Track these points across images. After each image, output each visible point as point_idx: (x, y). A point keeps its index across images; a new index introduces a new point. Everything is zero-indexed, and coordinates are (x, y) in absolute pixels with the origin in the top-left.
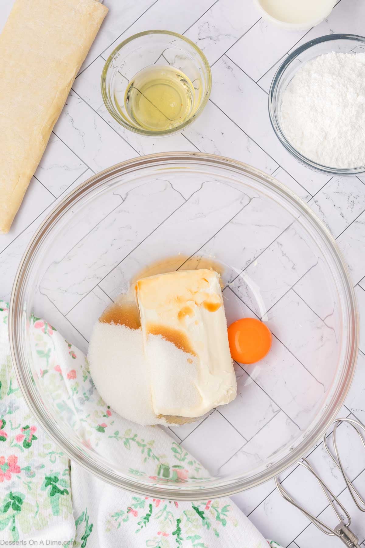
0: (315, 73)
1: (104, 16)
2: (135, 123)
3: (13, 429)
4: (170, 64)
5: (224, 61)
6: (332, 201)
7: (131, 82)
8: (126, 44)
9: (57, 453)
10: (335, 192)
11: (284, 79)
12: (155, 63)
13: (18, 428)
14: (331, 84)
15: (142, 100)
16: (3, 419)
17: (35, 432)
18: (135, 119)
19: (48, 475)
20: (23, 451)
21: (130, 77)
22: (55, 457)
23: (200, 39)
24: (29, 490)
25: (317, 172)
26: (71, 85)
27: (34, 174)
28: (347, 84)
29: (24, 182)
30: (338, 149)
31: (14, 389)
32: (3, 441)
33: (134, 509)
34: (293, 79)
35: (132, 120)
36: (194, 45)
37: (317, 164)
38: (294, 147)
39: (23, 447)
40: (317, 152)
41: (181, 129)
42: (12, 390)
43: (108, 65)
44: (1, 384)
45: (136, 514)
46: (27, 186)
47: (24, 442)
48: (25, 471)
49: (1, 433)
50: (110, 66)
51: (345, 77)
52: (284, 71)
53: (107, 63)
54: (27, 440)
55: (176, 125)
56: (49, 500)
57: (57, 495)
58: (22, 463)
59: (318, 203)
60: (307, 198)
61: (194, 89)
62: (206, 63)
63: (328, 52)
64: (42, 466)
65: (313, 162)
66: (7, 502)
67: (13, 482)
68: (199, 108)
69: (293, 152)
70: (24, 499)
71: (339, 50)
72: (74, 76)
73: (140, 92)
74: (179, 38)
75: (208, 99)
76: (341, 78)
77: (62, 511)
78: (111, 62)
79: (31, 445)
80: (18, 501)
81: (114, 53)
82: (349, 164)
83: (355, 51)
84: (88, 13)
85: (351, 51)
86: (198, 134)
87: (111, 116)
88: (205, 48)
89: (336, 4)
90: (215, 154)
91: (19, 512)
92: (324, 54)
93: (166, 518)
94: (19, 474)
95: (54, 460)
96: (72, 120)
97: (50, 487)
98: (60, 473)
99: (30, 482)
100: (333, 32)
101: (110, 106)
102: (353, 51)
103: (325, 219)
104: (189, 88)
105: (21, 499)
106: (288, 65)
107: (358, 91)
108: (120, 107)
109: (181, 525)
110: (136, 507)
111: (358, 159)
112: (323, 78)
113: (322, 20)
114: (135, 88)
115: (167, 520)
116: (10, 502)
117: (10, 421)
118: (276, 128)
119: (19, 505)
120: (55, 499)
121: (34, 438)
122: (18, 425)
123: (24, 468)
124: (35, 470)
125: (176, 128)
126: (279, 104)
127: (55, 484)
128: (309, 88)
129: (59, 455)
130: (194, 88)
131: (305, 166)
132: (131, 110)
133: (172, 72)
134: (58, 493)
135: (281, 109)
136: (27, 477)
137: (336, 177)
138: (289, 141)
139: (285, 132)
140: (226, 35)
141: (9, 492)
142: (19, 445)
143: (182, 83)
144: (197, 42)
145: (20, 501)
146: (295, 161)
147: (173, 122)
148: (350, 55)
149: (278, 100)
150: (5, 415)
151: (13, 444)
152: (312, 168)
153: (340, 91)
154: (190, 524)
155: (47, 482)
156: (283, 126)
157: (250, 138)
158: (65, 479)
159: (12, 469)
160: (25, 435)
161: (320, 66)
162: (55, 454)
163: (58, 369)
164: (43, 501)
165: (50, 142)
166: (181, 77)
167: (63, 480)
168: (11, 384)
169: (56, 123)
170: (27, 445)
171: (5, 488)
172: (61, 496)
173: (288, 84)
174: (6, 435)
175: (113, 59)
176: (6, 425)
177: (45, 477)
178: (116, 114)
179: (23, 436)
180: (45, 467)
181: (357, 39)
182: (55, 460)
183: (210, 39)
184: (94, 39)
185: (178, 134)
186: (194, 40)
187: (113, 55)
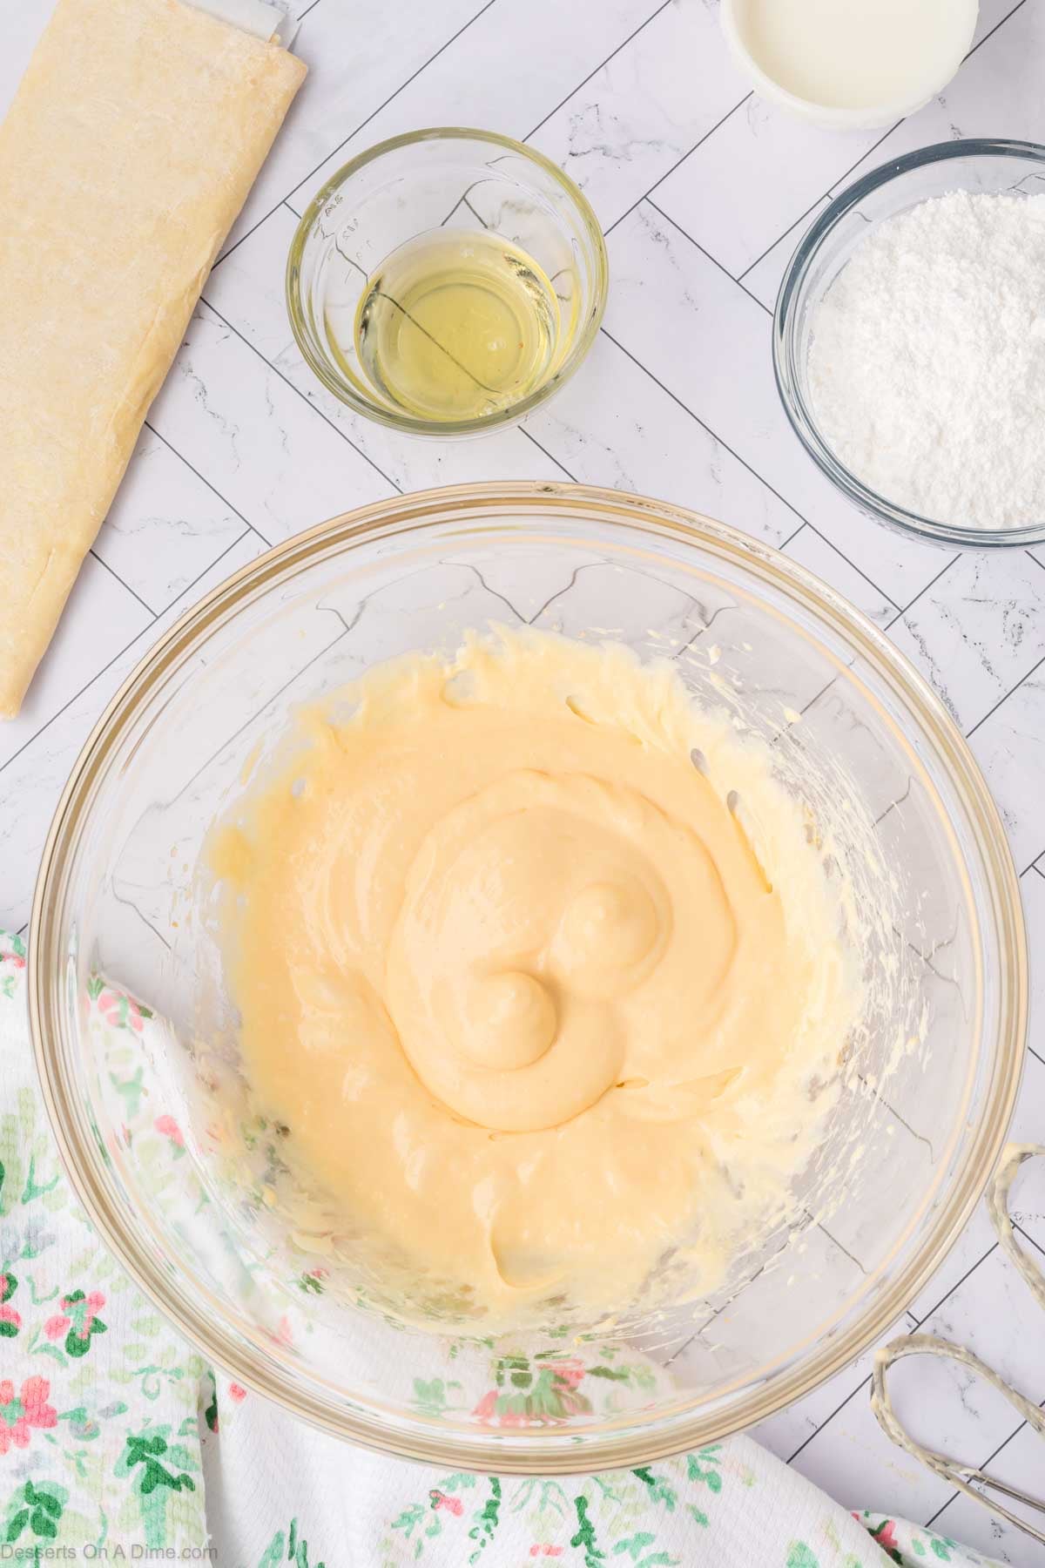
0: (908, 252)
1: (296, 89)
2: (384, 396)
3: (36, 1301)
4: (486, 227)
5: (643, 219)
6: (959, 623)
7: (372, 279)
8: (359, 167)
9: (165, 1372)
10: (965, 599)
11: (818, 272)
12: (443, 224)
13: (51, 1298)
14: (954, 285)
15: (405, 333)
16: (9, 1271)
17: (101, 1310)
18: (385, 386)
19: (136, 1433)
20: (66, 1365)
21: (372, 266)
22: (158, 1382)
23: (573, 155)
24: (79, 1477)
25: (912, 540)
26: (200, 286)
27: (93, 546)
28: (1001, 284)
29: (63, 570)
30: (974, 475)
31: (40, 1184)
32: (10, 1336)
33: (449, 1495)
34: (844, 270)
35: (378, 391)
36: (556, 171)
37: (913, 516)
38: (848, 467)
39: (66, 1355)
40: (913, 483)
41: (519, 415)
42: (37, 1188)
43: (307, 230)
44: (3, 1172)
45: (456, 1508)
46: (73, 580)
47: (68, 1340)
48: (70, 1422)
49: (4, 1313)
50: (312, 232)
51: (994, 264)
52: (818, 249)
53: (303, 225)
54: (78, 1334)
55: (504, 404)
56: (137, 1505)
57: (162, 1490)
58: (60, 1400)
59: (917, 630)
60: (887, 615)
61: (557, 300)
62: (592, 224)
63: (946, 193)
64: (120, 1408)
65: (902, 512)
66: (18, 1512)
67: (36, 1455)
68: (572, 355)
69: (843, 481)
70: (66, 1502)
71: (977, 187)
72: (208, 262)
73: (401, 309)
74: (512, 151)
75: (597, 328)
76: (985, 269)
77: (174, 1536)
78: (317, 219)
79: (89, 1346)
80: (49, 1508)
81: (324, 194)
82: (1007, 517)
83: (1023, 190)
84: (249, 78)
85: (1014, 190)
86: (567, 429)
87: (318, 379)
88: (587, 180)
89: (968, 52)
90: (618, 488)
91: (50, 1539)
92: (935, 198)
93: (543, 1502)
94: (53, 1429)
95: (153, 1391)
96: (203, 388)
97: (140, 1466)
98: (170, 1429)
99: (85, 1454)
100: (960, 134)
101: (312, 348)
102: (1018, 189)
103: (937, 677)
104: (542, 295)
105: (57, 1502)
106: (832, 228)
107: (1032, 305)
108: (343, 353)
109: (590, 1514)
110: (452, 1487)
111: (1034, 501)
112: (930, 269)
113: (929, 100)
114: (385, 296)
115: (549, 1507)
116: (26, 1511)
117: (29, 1279)
118: (794, 411)
119: (52, 1519)
120: (154, 1501)
121: (98, 1326)
122: (52, 1291)
123: (66, 1414)
124: (97, 1418)
125: (503, 413)
126: (804, 341)
127: (155, 1459)
128: (892, 296)
129: (169, 1376)
130: (556, 297)
131: (880, 524)
132: (374, 361)
133: (493, 249)
134: (164, 1486)
135: (808, 358)
136: (76, 1437)
137: (970, 555)
138: (834, 450)
139: (822, 425)
140: (650, 143)
141: (22, 1483)
142: (55, 1348)
143: (521, 282)
144: (564, 164)
145: (54, 1507)
146: (852, 510)
147: (494, 395)
148: (1009, 200)
149: (799, 334)
150: (15, 1261)
151: (36, 1345)
152: (899, 529)
153: (980, 306)
154: (615, 1504)
155: (133, 1451)
156: (814, 407)
157: (718, 442)
158: (185, 1445)
159: (32, 1416)
160: (72, 1317)
161: (924, 231)
162: (158, 1373)
163: (168, 1127)
164: (119, 1506)
165: (138, 452)
166: (520, 264)
167: (178, 1448)
168: (32, 1171)
169: (156, 398)
170: (78, 1346)
171: (12, 1472)
172: (172, 1495)
173: (831, 285)
174: (17, 1317)
175: (322, 213)
176: (16, 1292)
177: (128, 1439)
178: (330, 374)
179: (65, 1321)
180: (129, 1410)
181: (1029, 155)
182: (159, 1390)
183: (604, 154)
184: (267, 153)
185: (509, 430)
186: (557, 156)
187: (322, 201)
